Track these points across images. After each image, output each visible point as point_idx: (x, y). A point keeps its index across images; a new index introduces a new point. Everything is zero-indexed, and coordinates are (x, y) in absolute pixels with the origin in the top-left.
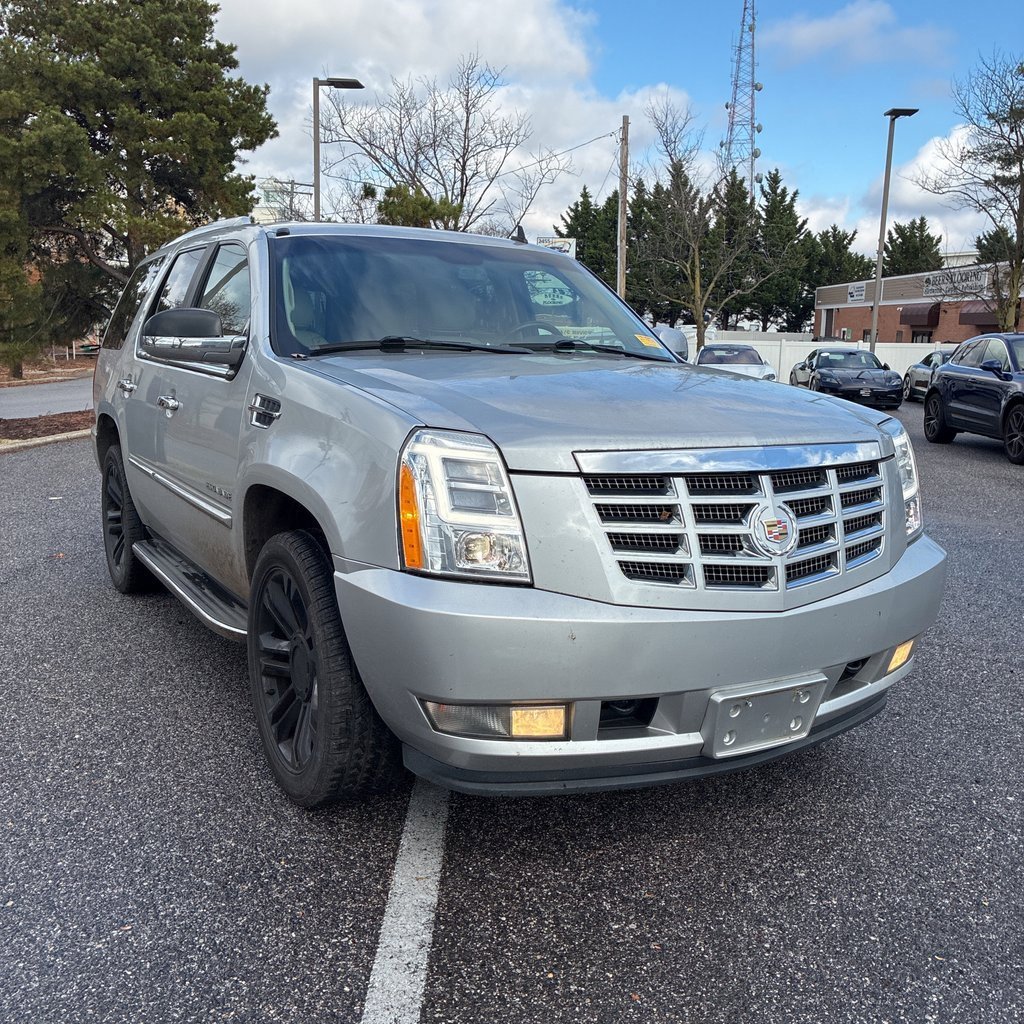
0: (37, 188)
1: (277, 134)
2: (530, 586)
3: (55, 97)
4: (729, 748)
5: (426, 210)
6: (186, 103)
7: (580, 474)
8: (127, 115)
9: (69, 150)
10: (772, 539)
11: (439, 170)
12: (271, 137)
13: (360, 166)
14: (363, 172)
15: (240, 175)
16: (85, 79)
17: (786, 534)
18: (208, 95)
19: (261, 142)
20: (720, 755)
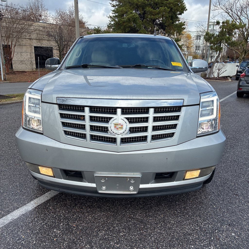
0: (128, 30)
1: (187, 10)
2: (42, 134)
3: (133, 8)
4: (104, 190)
5: (233, 26)
6: (163, 5)
7: (57, 104)
8: (148, 10)
9: (134, 20)
10: (116, 129)
11: (247, 15)
12: (185, 11)
13: (223, 16)
14: (224, 17)
15: (182, 22)
16: (139, 2)
17: (122, 128)
18: (168, 2)
19: (183, 13)
20: (100, 192)
